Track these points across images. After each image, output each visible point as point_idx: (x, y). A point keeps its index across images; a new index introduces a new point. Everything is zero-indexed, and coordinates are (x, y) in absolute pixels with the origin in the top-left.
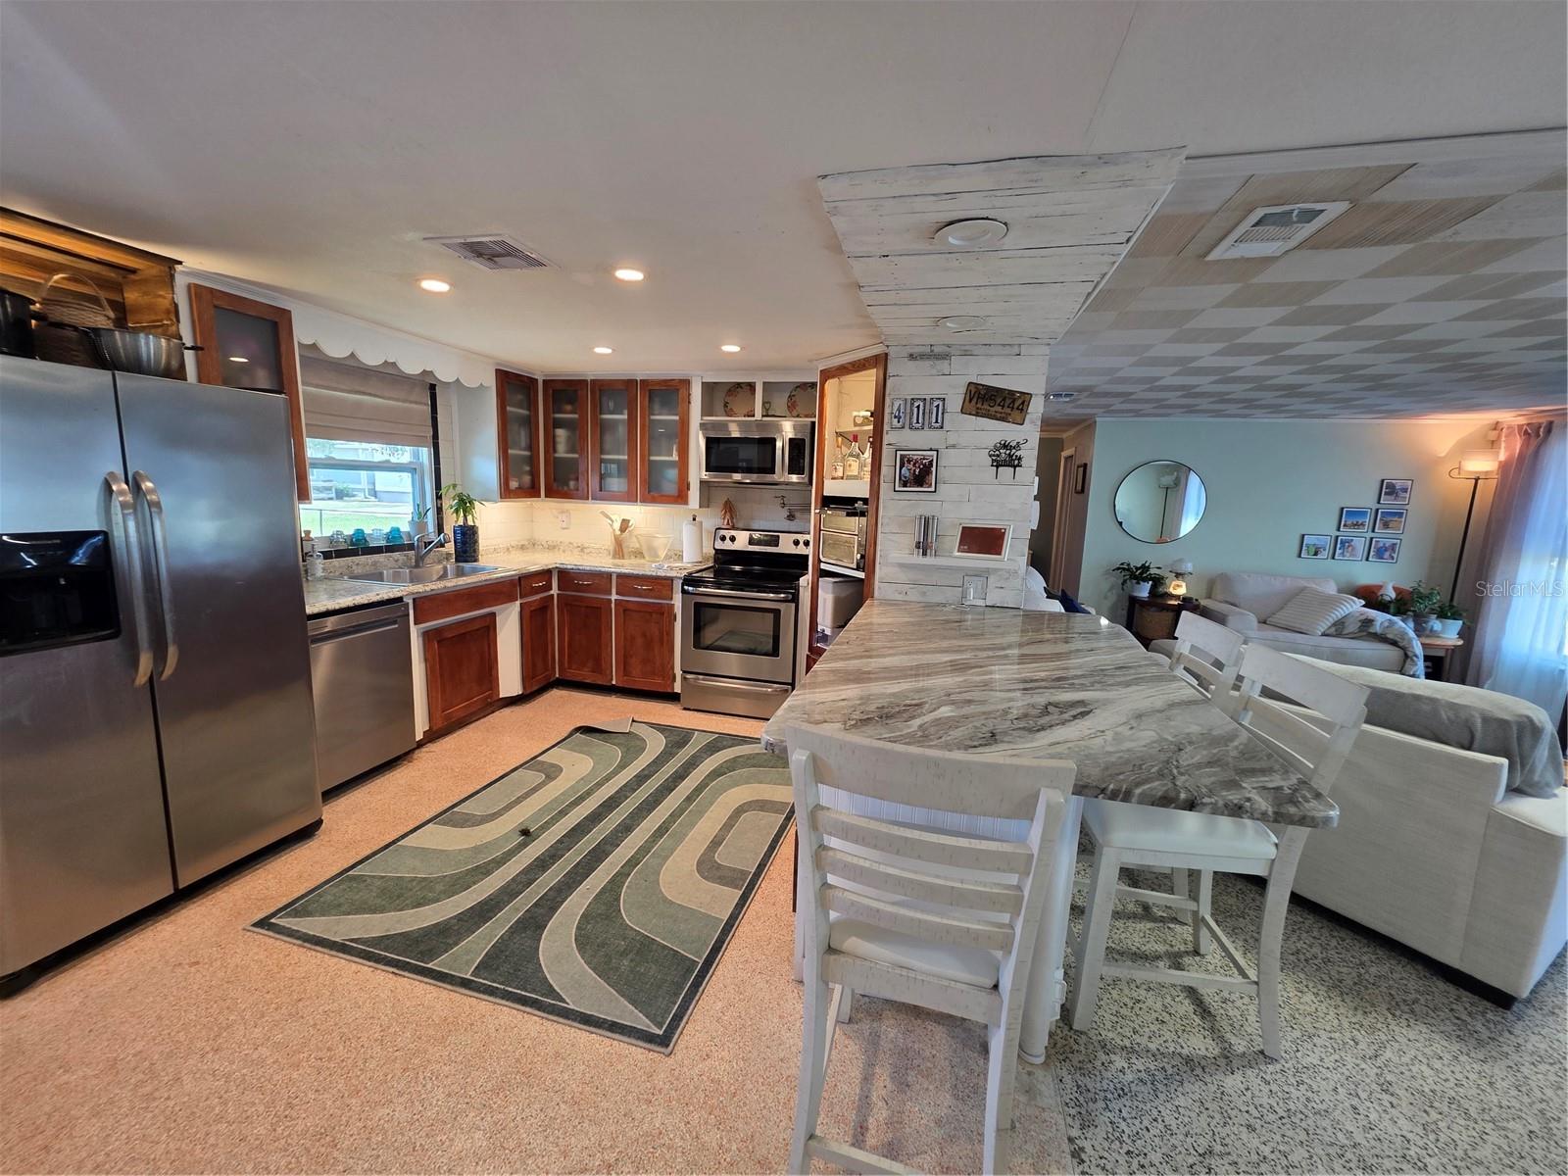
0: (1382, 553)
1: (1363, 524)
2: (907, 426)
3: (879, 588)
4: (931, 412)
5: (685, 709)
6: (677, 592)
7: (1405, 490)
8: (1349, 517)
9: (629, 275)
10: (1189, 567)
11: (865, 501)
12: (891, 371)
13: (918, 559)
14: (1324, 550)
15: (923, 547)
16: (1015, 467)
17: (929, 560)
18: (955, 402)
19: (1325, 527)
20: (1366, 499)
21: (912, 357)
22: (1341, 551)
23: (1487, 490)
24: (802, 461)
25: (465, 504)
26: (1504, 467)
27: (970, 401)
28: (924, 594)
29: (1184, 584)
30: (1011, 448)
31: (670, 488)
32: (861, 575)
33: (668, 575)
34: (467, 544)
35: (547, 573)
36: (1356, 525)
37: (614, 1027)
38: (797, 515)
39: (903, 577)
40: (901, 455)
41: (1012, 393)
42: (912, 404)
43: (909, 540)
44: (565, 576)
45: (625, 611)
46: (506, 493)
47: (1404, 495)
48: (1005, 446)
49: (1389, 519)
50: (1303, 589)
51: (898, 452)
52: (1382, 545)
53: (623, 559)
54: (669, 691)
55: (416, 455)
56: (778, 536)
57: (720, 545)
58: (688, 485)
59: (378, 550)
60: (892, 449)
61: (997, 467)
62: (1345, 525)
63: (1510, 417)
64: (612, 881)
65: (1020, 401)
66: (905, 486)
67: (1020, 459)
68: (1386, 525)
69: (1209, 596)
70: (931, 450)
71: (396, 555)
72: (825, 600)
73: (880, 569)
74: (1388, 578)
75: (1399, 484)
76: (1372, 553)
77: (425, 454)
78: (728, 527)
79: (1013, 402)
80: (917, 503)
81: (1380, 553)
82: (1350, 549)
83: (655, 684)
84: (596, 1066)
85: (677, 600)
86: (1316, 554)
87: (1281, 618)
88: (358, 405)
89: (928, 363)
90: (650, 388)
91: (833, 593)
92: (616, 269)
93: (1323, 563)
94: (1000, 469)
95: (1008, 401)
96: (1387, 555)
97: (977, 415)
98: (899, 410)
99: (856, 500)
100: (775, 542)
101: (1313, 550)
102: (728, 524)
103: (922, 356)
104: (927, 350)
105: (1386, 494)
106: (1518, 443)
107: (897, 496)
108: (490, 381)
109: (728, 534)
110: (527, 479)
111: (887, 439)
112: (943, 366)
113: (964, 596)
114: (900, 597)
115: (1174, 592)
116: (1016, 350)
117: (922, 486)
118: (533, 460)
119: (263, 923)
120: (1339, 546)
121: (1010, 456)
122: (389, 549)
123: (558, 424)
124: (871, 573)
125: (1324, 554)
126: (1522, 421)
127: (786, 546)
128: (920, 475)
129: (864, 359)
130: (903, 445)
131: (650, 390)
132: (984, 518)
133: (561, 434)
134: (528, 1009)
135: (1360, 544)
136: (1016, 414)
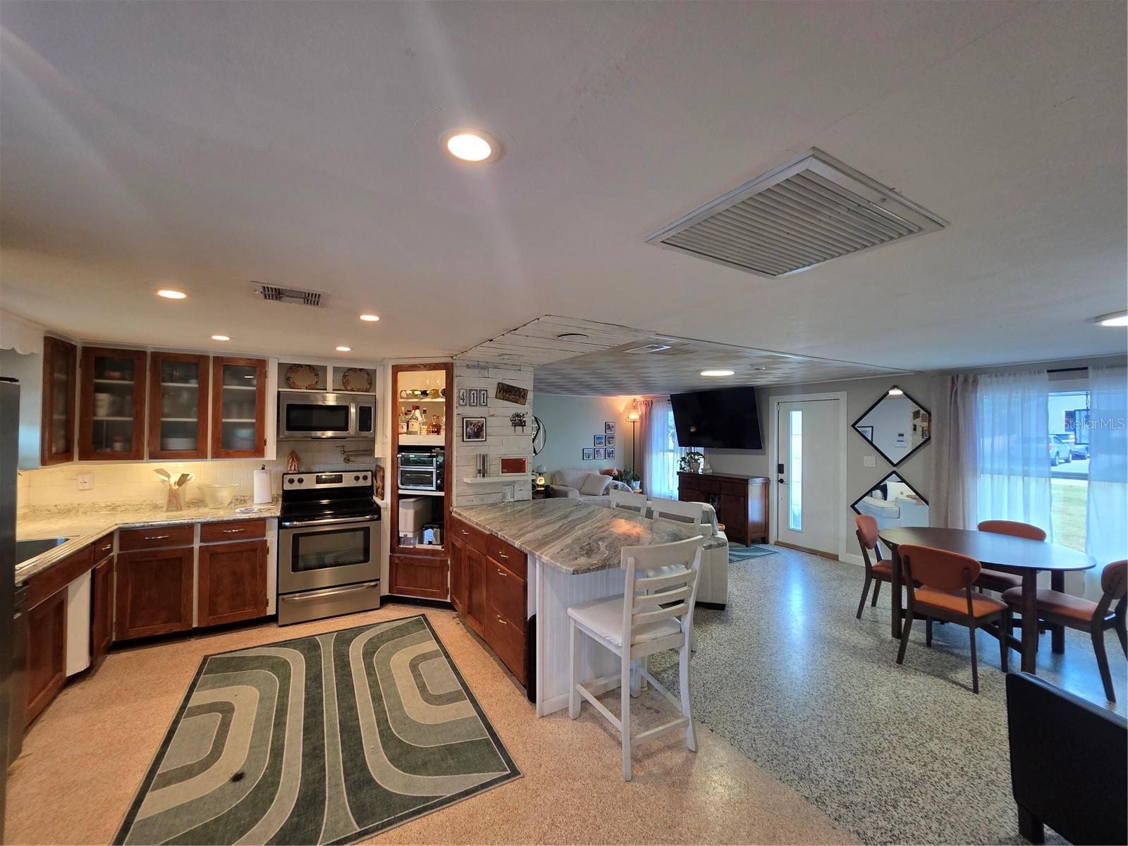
0: (609, 455)
1: (602, 442)
2: (468, 404)
3: (456, 500)
4: (480, 397)
5: (281, 626)
6: (271, 530)
7: (613, 427)
8: (597, 439)
9: (367, 318)
10: (545, 469)
11: (442, 448)
12: (456, 372)
13: (480, 480)
14: (591, 455)
15: (483, 472)
16: (523, 426)
17: (486, 480)
18: (492, 392)
19: (589, 444)
20: (601, 432)
21: (468, 366)
22: (597, 455)
23: (638, 425)
24: (369, 421)
26: (641, 417)
27: (500, 392)
28: (482, 500)
29: (543, 478)
30: (520, 417)
31: (246, 445)
32: (442, 494)
33: (262, 516)
36: (600, 443)
37: (484, 786)
38: (352, 459)
39: (470, 491)
40: (466, 421)
41: (519, 389)
42: (470, 393)
43: (472, 469)
44: (128, 535)
45: (211, 555)
46: (49, 458)
47: (613, 429)
48: (518, 415)
49: (609, 439)
50: (589, 474)
51: (465, 420)
52: (609, 451)
53: (181, 510)
54: (262, 615)
56: (341, 475)
57: (288, 487)
58: (265, 441)
60: (460, 417)
61: (515, 426)
62: (596, 444)
63: (639, 398)
64: (382, 736)
65: (522, 394)
66: (469, 438)
67: (525, 422)
68: (609, 443)
69: (552, 484)
70: (482, 418)
72: (406, 514)
73: (457, 488)
74: (614, 465)
75: (611, 424)
76: (607, 455)
78: (295, 472)
79: (520, 393)
80: (477, 448)
82: (599, 454)
83: (249, 613)
84: (497, 804)
85: (272, 537)
87: (585, 489)
89: (477, 371)
90: (225, 364)
91: (413, 508)
92: (362, 314)
93: (592, 462)
94: (517, 427)
95: (517, 393)
96: (611, 456)
97: (503, 399)
98: (463, 395)
99: (434, 447)
100: (339, 479)
101: (588, 456)
102: (295, 470)
103: (474, 367)
104: (476, 363)
105: (607, 429)
106: (644, 408)
107: (465, 444)
108: (39, 349)
109: (296, 477)
111: (455, 412)
112: (485, 373)
113: (504, 497)
114: (468, 504)
115: (540, 483)
116: (518, 368)
117: (478, 438)
118: (68, 424)
120: (596, 453)
121: (520, 420)
123: (101, 389)
124: (449, 492)
125: (591, 457)
126: (642, 399)
127: (348, 481)
128: (477, 432)
129: (435, 364)
130: (466, 415)
131: (224, 365)
132: (513, 454)
133: (104, 399)
134: (425, 814)
135: (602, 451)
136: (521, 400)
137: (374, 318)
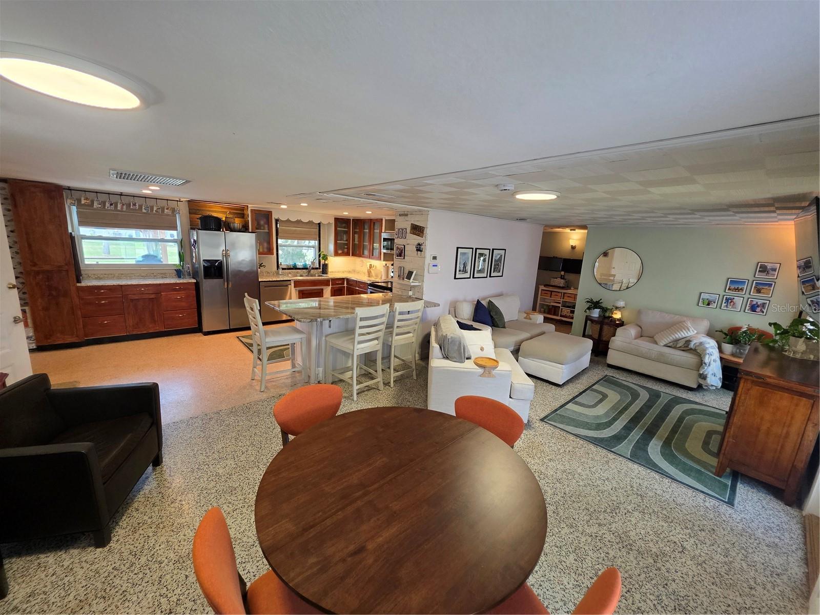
1: (742, 289)
2: (399, 237)
3: (394, 289)
4: (403, 233)
6: (368, 288)
7: (774, 270)
8: (735, 285)
13: (399, 281)
14: (714, 303)
15: (400, 276)
16: (421, 251)
18: (408, 230)
19: (716, 288)
20: (747, 273)
22: (726, 304)
25: (325, 258)
27: (412, 229)
28: (402, 292)
29: (621, 313)
30: (420, 245)
31: (377, 255)
34: (325, 269)
35: (343, 279)
36: (737, 290)
39: (398, 286)
40: (397, 247)
41: (420, 227)
42: (400, 230)
44: (348, 280)
46: (336, 254)
47: (774, 272)
49: (761, 287)
52: (755, 303)
55: (315, 243)
58: (381, 253)
59: (299, 269)
61: (417, 251)
62: (729, 289)
66: (398, 256)
68: (759, 291)
71: (304, 270)
73: (393, 283)
75: (769, 266)
76: (747, 308)
77: (317, 242)
79: (421, 230)
81: (753, 308)
82: (732, 303)
86: (708, 304)
88: (295, 230)
89: (403, 217)
96: (758, 309)
97: (413, 234)
98: (397, 232)
101: (706, 303)
103: (402, 215)
105: (759, 271)
108: (333, 221)
110: (346, 250)
111: (395, 241)
112: (407, 218)
114: (397, 293)
115: (614, 316)
116: (422, 213)
117: (401, 257)
118: (348, 245)
119: (238, 337)
120: (724, 301)
121: (420, 248)
122: (302, 269)
123: (356, 233)
125: (714, 305)
128: (401, 253)
131: (374, 222)
133: (356, 235)
136: (421, 234)
137: (306, 205)
